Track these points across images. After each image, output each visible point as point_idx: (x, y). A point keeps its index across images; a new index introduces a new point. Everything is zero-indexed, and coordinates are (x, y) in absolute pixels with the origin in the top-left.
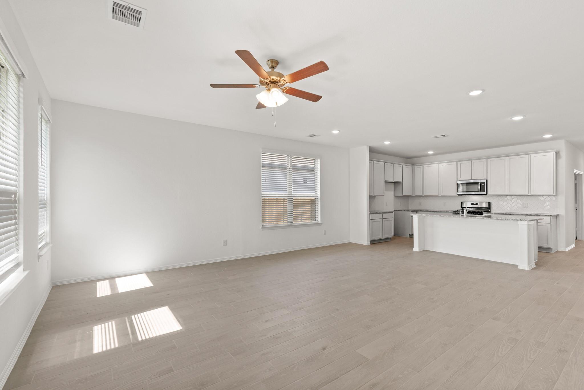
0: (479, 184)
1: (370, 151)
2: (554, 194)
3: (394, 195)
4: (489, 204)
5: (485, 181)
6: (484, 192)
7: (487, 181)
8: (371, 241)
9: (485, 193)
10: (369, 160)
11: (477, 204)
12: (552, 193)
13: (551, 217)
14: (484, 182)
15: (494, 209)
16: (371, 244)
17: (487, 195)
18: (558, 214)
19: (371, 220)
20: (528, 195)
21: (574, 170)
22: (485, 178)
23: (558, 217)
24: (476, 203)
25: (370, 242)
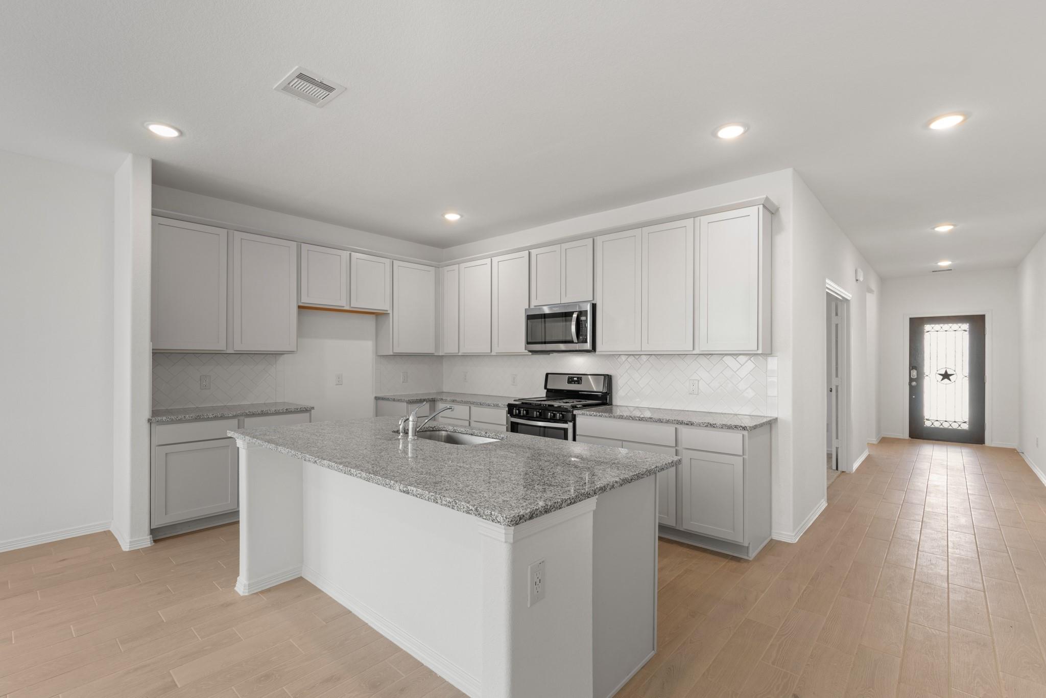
0: (575, 315)
1: (155, 181)
2: (760, 352)
3: (376, 352)
4: (608, 379)
5: (588, 308)
6: (586, 342)
7: (594, 307)
8: (153, 532)
9: (588, 346)
10: (153, 214)
11: (579, 381)
12: (752, 346)
13: (746, 433)
14: (587, 311)
15: (620, 397)
16: (155, 541)
17: (597, 353)
18: (774, 415)
19: (157, 448)
20: (694, 352)
21: (827, 281)
22: (591, 299)
23: (773, 425)
24: (578, 378)
25: (151, 534)
